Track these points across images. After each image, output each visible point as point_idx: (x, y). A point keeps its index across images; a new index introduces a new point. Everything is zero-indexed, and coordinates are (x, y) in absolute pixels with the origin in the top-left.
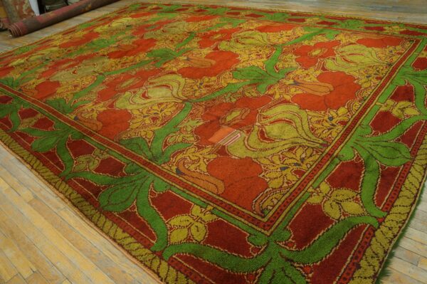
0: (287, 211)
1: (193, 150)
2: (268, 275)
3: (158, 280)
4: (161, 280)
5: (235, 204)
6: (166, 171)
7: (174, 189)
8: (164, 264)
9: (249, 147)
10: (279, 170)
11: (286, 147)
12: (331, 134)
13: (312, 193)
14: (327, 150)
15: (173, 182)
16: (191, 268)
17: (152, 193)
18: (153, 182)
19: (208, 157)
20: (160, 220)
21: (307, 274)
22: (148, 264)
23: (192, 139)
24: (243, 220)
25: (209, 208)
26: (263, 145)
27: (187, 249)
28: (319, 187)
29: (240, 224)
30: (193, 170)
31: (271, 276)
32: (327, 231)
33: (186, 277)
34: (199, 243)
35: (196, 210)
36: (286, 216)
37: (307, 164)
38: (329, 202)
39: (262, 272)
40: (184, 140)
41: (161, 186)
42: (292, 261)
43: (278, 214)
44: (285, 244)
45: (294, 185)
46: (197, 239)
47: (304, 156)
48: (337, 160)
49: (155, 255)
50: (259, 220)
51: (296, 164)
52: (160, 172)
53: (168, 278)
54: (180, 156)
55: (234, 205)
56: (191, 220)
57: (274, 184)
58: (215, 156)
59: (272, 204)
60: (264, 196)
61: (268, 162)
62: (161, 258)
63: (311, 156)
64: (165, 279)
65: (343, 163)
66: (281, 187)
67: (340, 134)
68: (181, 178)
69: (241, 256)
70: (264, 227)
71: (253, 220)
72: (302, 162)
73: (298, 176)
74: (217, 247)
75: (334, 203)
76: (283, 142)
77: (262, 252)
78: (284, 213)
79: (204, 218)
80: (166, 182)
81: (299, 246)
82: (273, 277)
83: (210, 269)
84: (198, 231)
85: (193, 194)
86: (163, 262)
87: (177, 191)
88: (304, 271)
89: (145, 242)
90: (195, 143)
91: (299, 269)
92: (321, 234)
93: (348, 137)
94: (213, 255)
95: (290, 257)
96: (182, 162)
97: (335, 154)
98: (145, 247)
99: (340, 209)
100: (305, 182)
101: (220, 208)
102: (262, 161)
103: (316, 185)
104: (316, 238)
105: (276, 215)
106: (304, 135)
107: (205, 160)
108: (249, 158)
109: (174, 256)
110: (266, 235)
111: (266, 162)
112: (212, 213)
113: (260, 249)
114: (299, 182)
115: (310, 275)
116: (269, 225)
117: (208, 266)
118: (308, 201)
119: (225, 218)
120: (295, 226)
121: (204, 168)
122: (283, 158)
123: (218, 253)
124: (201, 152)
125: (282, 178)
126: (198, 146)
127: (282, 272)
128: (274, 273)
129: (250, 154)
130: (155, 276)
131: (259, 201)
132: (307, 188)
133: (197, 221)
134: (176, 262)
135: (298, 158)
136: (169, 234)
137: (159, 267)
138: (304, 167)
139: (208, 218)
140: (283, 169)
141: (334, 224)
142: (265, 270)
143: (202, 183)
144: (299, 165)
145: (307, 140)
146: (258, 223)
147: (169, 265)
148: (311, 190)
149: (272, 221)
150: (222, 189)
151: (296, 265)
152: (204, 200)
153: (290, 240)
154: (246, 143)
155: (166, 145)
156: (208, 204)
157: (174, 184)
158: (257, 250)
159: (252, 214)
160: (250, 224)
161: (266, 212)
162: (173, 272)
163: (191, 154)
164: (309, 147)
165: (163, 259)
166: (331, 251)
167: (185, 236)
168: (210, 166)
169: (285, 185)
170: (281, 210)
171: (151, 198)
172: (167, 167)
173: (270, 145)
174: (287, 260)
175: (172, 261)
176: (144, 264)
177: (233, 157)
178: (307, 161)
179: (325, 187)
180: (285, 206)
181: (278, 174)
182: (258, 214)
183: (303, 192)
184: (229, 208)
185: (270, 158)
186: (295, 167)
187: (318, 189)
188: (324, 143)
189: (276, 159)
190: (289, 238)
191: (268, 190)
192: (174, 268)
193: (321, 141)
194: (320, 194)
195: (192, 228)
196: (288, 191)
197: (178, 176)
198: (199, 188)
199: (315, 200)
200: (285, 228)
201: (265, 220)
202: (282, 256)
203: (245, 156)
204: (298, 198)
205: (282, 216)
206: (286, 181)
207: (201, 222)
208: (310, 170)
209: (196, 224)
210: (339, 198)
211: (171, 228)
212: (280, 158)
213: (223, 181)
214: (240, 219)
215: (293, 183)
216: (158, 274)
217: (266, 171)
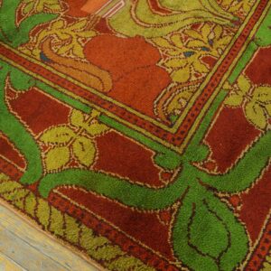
0: (200, 117)
1: (61, 24)
2: (186, 211)
3: (39, 228)
4: (43, 229)
5: (130, 106)
6: (26, 57)
7: (41, 85)
8: (43, 204)
9: (138, 21)
10: (182, 56)
11: (188, 22)
12: (242, 7)
13: (230, 90)
14: (241, 30)
15: (38, 74)
16: (83, 207)
17: (10, 93)
18: (9, 74)
19: (83, 34)
20: (27, 136)
21: (235, 207)
22: (20, 204)
23: (57, 7)
24: (144, 131)
25: (95, 113)
26: (157, 19)
27: (72, 179)
28: (236, 82)
29: (141, 137)
30: (65, 55)
31: (191, 212)
32: (253, 146)
33: (77, 222)
34: (88, 168)
35: (76, 118)
36: (200, 124)
37: (217, 49)
38: (250, 105)
39: (179, 208)
40: (45, 9)
41: (21, 81)
42: (214, 189)
43: (189, 121)
44: (204, 166)
45: (204, 78)
46: (84, 162)
47: (211, 37)
48: (253, 45)
49: (27, 191)
50: (166, 131)
51: (204, 48)
52: (18, 59)
53: (53, 226)
54: (43, 34)
55: (129, 109)
56: (72, 134)
57: (179, 77)
58: (93, 34)
59: (179, 107)
60: (167, 95)
61: (167, 45)
62: (38, 195)
63: (221, 37)
64: (49, 226)
65: (261, 50)
66: (188, 81)
67: (254, 8)
68: (48, 68)
69: (148, 185)
70: (173, 141)
71: (158, 131)
72: (211, 45)
73: (208, 65)
74: (113, 174)
75: (257, 106)
76: (183, 16)
77: (176, 178)
78: (198, 120)
79: (88, 129)
80: (28, 74)
81: (222, 169)
82: (194, 213)
83: (109, 208)
84: (83, 150)
85: (69, 93)
86: (40, 201)
87: (45, 88)
88: (231, 203)
89: (11, 170)
90: (62, 14)
91: (224, 200)
92: (246, 150)
93: (264, 13)
94: (109, 185)
95: (212, 184)
96: (47, 43)
97: (251, 36)
98: (12, 179)
99: (265, 115)
100: (219, 75)
101: (110, 114)
102: (158, 43)
103: (232, 80)
104: (241, 156)
105: (186, 123)
106: (208, 6)
107: (80, 40)
108: (140, 37)
109: (55, 191)
110: (177, 153)
111: (163, 43)
112: (100, 123)
113: (172, 174)
114: (211, 75)
115: (239, 208)
116: (179, 139)
117: (106, 202)
118: (226, 102)
119: (119, 129)
120: (213, 138)
121: (79, 51)
122: (186, 38)
123: (117, 182)
124: (72, 28)
125: (187, 68)
126: (67, 19)
127: (204, 207)
128: (194, 208)
129: (140, 31)
130: (33, 223)
131: (162, 102)
132: (221, 83)
133: (80, 135)
134: (60, 199)
135: (206, 40)
136: (43, 156)
137: (36, 209)
138: (214, 53)
139: (96, 129)
140: (188, 55)
141: (260, 135)
142: (182, 204)
143: (78, 75)
144: (208, 50)
145: (213, 14)
146: (165, 135)
147: (50, 204)
148: (227, 86)
149: (183, 132)
150: (109, 85)
151: (220, 195)
152: (87, 102)
153: (209, 159)
154: (133, 14)
155: (20, 17)
156: (92, 108)
157: (39, 77)
158: (168, 175)
159: (154, 122)
160: (154, 138)
161: (174, 118)
162: (57, 215)
163: (58, 30)
164: (217, 24)
165: (40, 196)
166: (260, 173)
167: (67, 160)
168: (89, 48)
169: (194, 78)
170: (193, 115)
171: (10, 101)
172: (26, 51)
173: (166, 20)
174: (210, 188)
175: (54, 198)
176: (14, 205)
177: (118, 35)
178: (218, 44)
179: (244, 83)
180: (197, 109)
181: (182, 63)
182: (164, 122)
183: (218, 89)
184: (123, 114)
185: (168, 38)
186: (202, 52)
187: (235, 86)
188: (236, 19)
189: (176, 39)
190: (208, 156)
191: (171, 85)
192: (57, 208)
193: (231, 17)
194: (239, 92)
195: (76, 145)
196: (198, 88)
197: (43, 65)
198: (76, 83)
199: (233, 101)
200: (201, 142)
201: (173, 130)
202: (201, 183)
203: (134, 35)
204: (212, 97)
205: (196, 125)
206: (193, 72)
207: (85, 136)
208: (223, 57)
209: (80, 139)
210: (263, 99)
211: (45, 148)
212: (181, 39)
213: (108, 71)
214: (139, 129)
215: (204, 75)
216: (37, 219)
217: (165, 57)
